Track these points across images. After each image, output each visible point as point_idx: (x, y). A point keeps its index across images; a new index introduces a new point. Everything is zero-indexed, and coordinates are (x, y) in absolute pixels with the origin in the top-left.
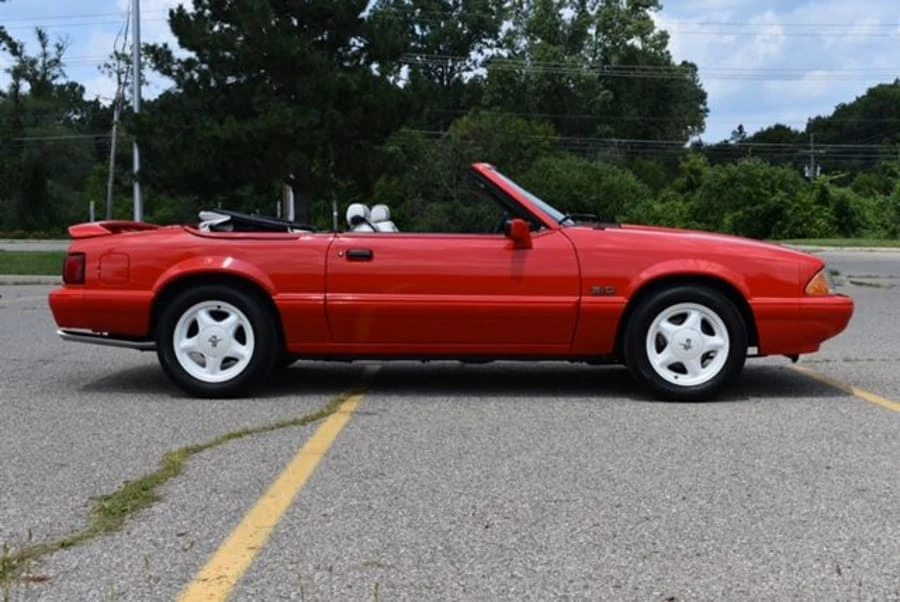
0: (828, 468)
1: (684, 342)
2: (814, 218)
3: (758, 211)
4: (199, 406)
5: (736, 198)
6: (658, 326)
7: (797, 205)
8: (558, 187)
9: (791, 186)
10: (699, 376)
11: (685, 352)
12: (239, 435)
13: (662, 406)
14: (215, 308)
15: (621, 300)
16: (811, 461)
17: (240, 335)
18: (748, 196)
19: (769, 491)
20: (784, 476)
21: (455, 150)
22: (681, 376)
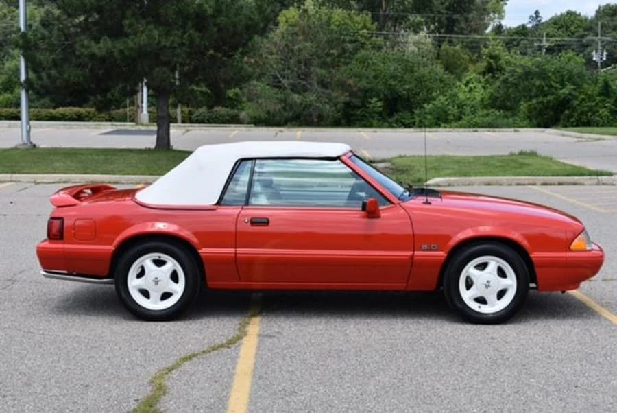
0: (576, 387)
1: (485, 283)
2: (598, 108)
3: (548, 102)
4: (149, 328)
5: (530, 90)
6: (467, 272)
7: (583, 96)
8: (376, 77)
9: (578, 80)
10: (495, 307)
11: (486, 290)
12: (190, 358)
13: (470, 327)
14: (157, 258)
15: (442, 254)
16: (567, 381)
17: (174, 277)
18: (540, 88)
19: (537, 406)
20: (548, 394)
21: (286, 45)
22: (482, 306)
